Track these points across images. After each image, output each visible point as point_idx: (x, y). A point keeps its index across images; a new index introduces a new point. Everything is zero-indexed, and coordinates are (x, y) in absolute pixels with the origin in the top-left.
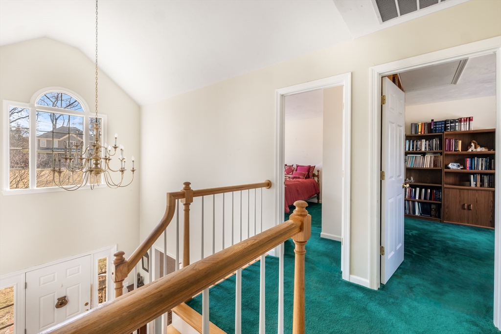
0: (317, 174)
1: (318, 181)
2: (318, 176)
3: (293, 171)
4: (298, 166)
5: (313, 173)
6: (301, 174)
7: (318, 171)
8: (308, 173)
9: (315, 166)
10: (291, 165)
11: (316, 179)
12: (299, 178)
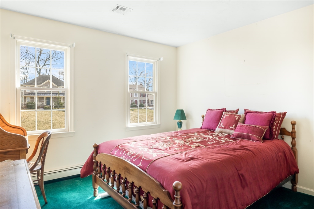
0: (289, 128)
1: (294, 145)
2: (293, 134)
3: (236, 122)
4: (247, 112)
5: (282, 126)
6: (253, 130)
7: (293, 124)
8: (271, 128)
9: (285, 114)
10: (234, 109)
11: (288, 140)
12: (249, 138)
